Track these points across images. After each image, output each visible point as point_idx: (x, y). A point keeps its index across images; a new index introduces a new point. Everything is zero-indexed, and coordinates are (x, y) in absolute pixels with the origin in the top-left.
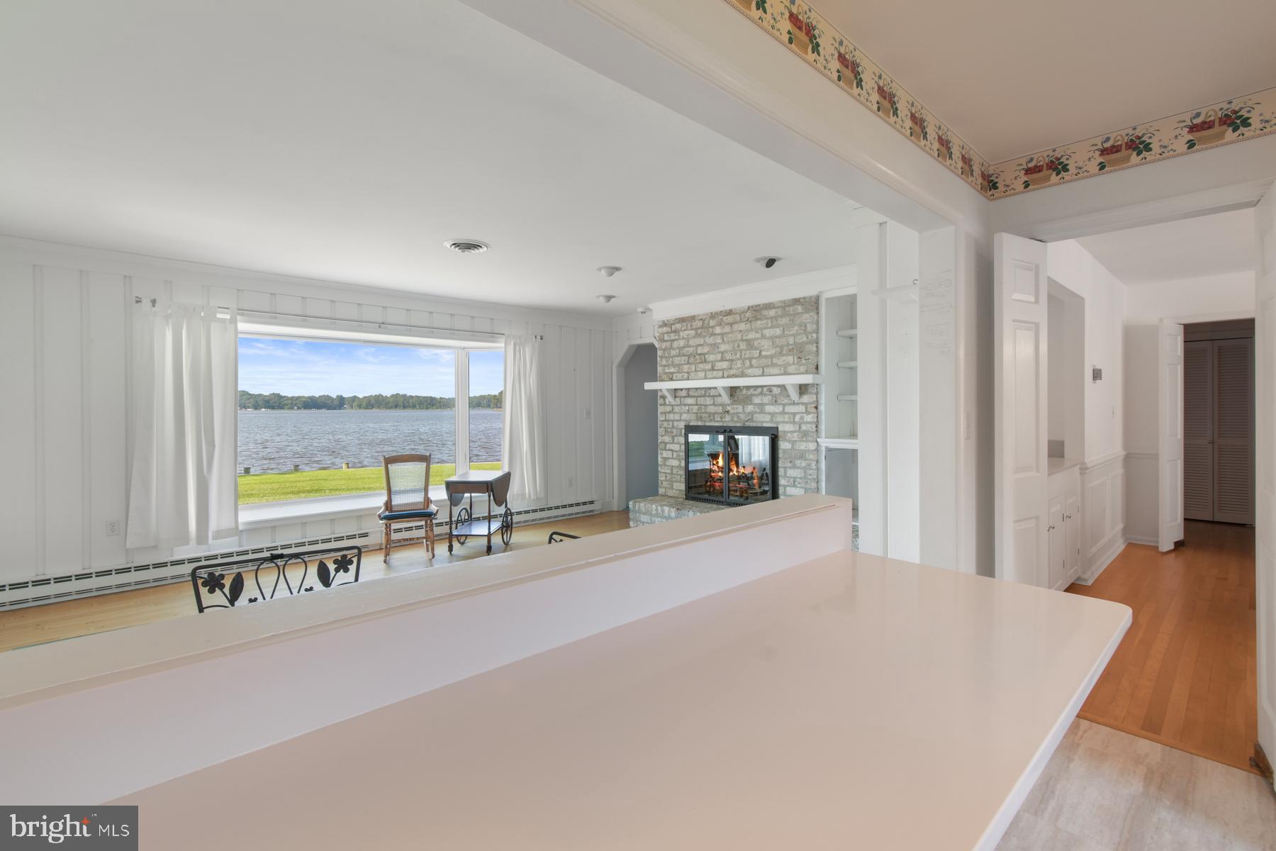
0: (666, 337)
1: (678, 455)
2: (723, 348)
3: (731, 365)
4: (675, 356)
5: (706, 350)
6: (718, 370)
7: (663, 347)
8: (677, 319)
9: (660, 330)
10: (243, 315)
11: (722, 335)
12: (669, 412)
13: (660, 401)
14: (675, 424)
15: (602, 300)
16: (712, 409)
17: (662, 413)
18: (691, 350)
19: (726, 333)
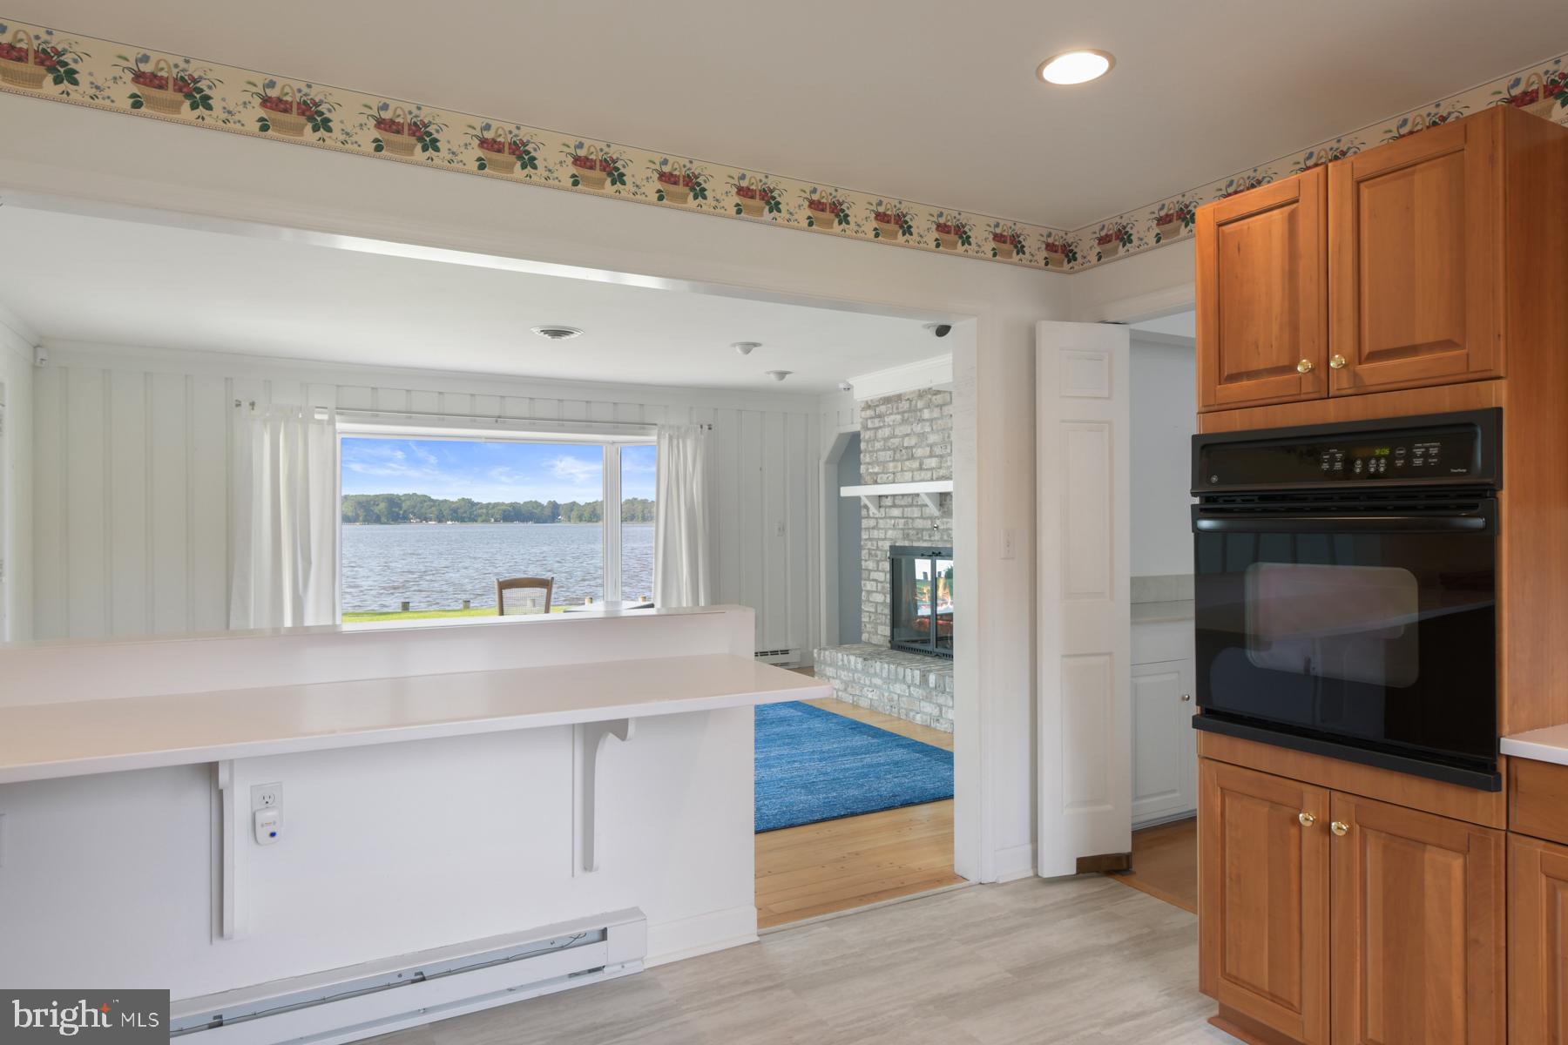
0: (870, 425)
1: (883, 588)
2: (932, 438)
3: (941, 462)
4: (879, 450)
5: (912, 441)
6: (927, 469)
7: (867, 437)
8: (881, 399)
9: (863, 413)
10: (342, 414)
11: (931, 420)
12: (873, 528)
13: (864, 512)
14: (880, 543)
15: (773, 378)
16: (919, 524)
17: (865, 528)
18: (896, 441)
19: (936, 419)
